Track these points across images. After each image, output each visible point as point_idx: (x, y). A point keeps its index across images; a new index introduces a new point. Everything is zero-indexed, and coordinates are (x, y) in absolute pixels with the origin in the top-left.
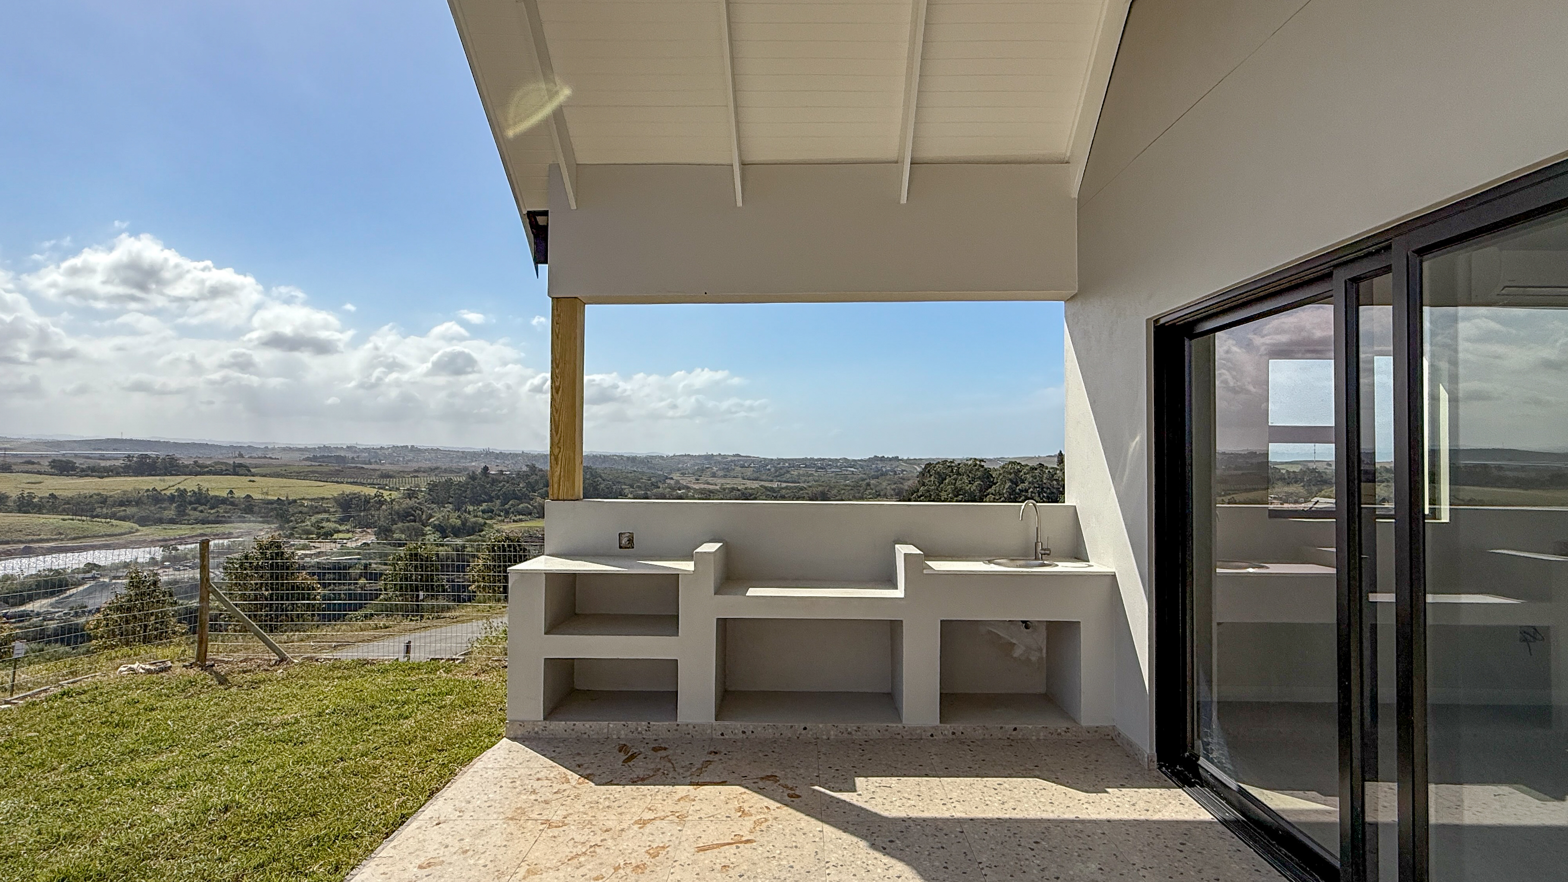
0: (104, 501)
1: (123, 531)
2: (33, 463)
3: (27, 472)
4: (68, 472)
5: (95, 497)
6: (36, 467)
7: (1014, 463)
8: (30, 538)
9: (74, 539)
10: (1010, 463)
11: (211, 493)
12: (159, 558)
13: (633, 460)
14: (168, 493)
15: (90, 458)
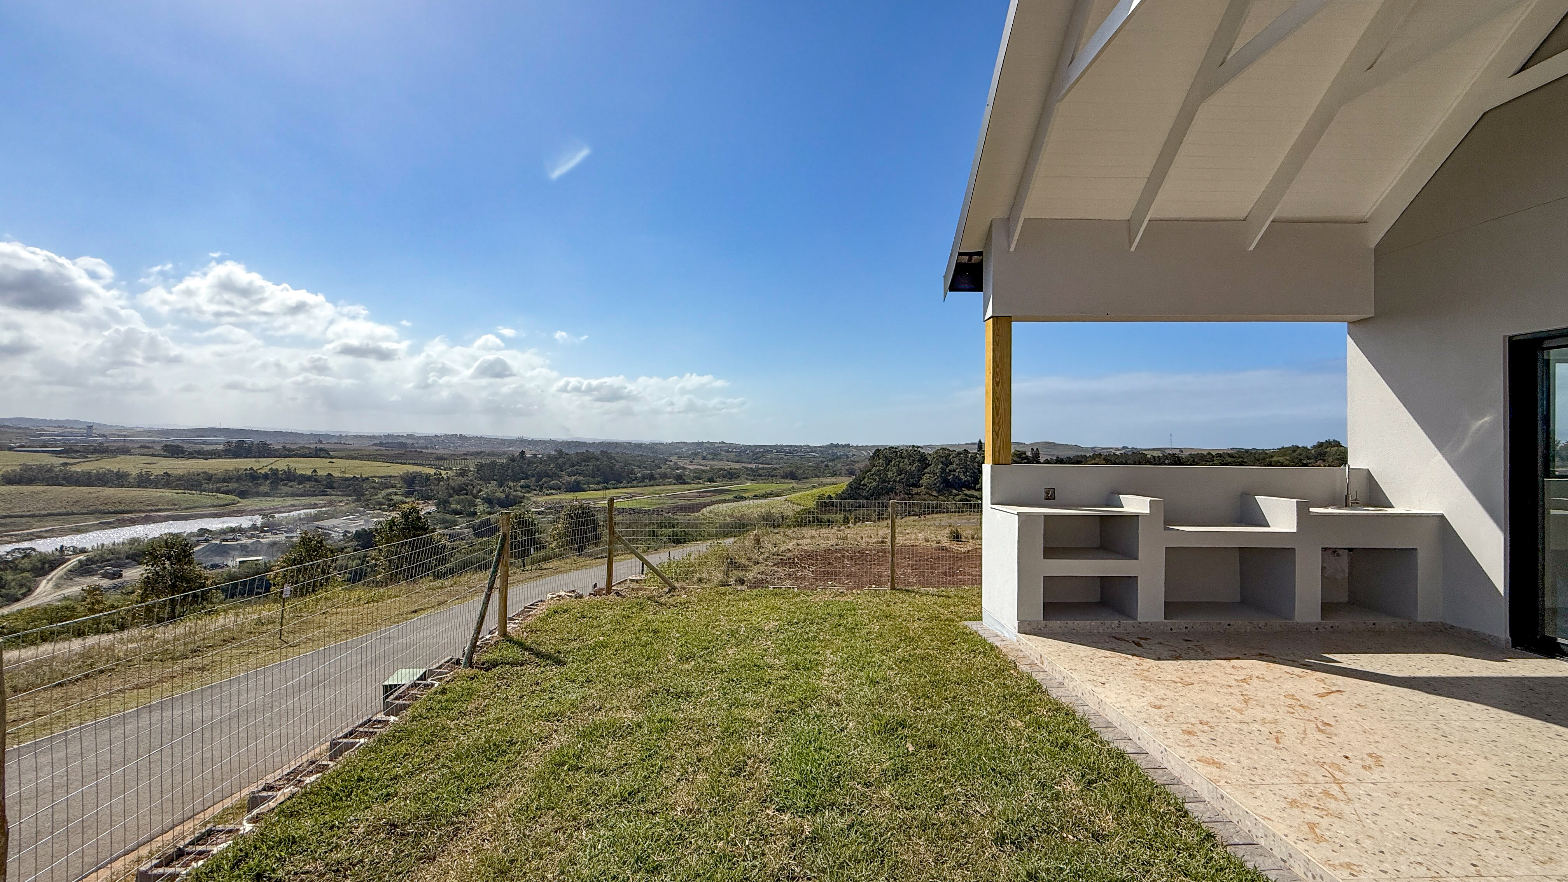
0: (209, 478)
1: (226, 502)
2: (148, 448)
3: (143, 455)
4: (178, 455)
5: (202, 475)
6: (151, 451)
7: (945, 449)
8: (149, 508)
9: (186, 509)
10: (942, 449)
11: (299, 472)
12: (259, 524)
13: (639, 446)
14: (263, 471)
15: (195, 444)
